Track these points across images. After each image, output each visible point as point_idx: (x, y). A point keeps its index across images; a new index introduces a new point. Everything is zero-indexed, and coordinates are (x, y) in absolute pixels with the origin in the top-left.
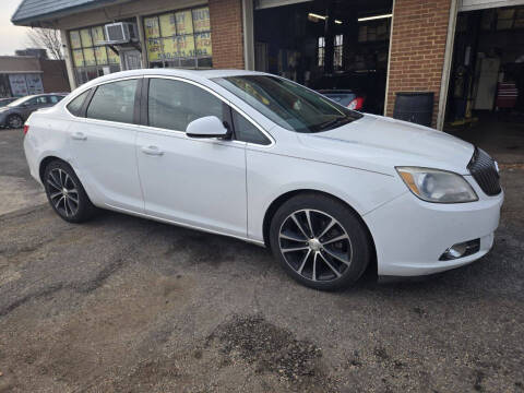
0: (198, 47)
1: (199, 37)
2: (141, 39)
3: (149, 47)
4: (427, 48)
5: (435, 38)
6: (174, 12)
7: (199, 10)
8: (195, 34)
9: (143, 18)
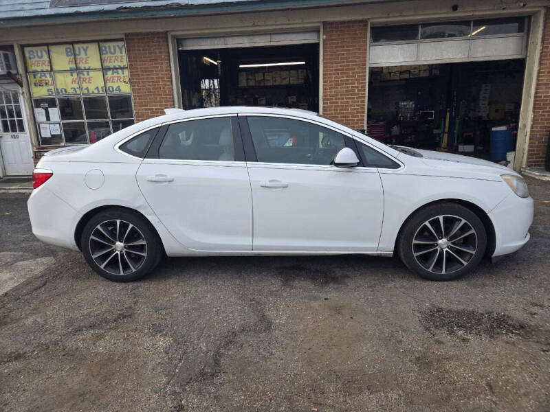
0: (109, 84)
1: (109, 73)
2: (21, 70)
3: (32, 80)
4: (352, 94)
5: (357, 87)
6: (72, 43)
7: (107, 44)
8: (104, 69)
9: (22, 47)
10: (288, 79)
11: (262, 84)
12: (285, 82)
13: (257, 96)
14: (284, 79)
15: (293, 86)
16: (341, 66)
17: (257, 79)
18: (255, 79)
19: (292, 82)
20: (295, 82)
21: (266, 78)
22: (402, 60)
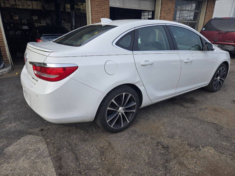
10: (31, 6)
11: (15, 7)
12: (30, 7)
13: (12, 14)
14: (29, 5)
15: (36, 10)
16: (99, 4)
17: (11, 4)
18: (10, 3)
19: (34, 8)
20: (37, 8)
21: (17, 3)
22: (118, 5)
